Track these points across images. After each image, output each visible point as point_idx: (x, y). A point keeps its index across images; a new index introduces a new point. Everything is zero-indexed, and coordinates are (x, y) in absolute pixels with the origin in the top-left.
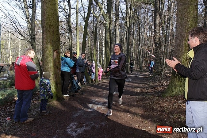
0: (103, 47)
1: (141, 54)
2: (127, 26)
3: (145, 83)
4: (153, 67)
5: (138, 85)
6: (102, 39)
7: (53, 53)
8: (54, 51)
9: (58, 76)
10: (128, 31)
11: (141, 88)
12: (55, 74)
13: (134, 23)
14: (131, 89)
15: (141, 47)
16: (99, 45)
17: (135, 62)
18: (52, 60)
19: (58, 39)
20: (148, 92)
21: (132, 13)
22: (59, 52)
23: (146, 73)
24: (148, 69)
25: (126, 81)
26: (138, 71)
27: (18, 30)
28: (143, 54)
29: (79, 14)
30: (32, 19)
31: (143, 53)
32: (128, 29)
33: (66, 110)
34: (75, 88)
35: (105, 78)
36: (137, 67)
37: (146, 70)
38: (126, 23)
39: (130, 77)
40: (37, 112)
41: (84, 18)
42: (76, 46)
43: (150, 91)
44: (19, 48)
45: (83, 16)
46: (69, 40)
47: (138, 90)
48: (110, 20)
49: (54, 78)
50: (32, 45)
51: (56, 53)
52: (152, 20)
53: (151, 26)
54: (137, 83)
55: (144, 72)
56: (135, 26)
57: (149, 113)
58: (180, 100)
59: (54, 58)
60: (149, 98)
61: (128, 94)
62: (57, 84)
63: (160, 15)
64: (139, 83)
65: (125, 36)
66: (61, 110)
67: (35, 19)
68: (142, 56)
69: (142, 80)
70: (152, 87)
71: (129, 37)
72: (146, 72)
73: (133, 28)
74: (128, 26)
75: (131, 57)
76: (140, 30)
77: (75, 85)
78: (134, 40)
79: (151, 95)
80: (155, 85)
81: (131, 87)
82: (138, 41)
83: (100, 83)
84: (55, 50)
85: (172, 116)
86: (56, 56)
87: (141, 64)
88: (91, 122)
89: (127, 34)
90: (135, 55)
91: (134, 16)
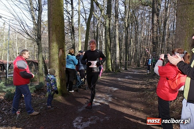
0: (103, 46)
1: (139, 52)
2: (125, 26)
3: (144, 80)
4: (150, 64)
5: (137, 82)
6: (102, 39)
7: (59, 51)
8: (59, 49)
9: (63, 73)
10: (126, 31)
11: (141, 84)
12: (61, 71)
13: (132, 23)
14: (131, 86)
15: (138, 46)
16: (99, 44)
17: (132, 60)
18: (57, 58)
19: (64, 38)
20: (147, 88)
21: (130, 15)
22: (64, 50)
23: (144, 71)
24: (145, 67)
25: (126, 78)
26: (136, 69)
27: (25, 30)
28: (140, 53)
29: (81, 16)
30: (38, 20)
31: (140, 51)
32: (127, 29)
33: (71, 105)
34: (79, 84)
35: (105, 75)
36: (135, 64)
37: (143, 67)
38: (125, 23)
39: (129, 74)
40: (44, 106)
41: (85, 19)
42: (78, 45)
43: (150, 87)
44: (25, 47)
45: (85, 17)
46: (72, 40)
47: (137, 87)
48: (110, 21)
49: (59, 75)
50: (38, 44)
51: (61, 51)
52: (149, 20)
53: (148, 26)
54: (136, 80)
55: (142, 69)
56: (133, 26)
57: (151, 108)
58: (180, 96)
59: (60, 55)
60: (149, 94)
61: (129, 90)
62: (62, 80)
63: (158, 15)
64: (138, 80)
65: (124, 35)
66: (66, 105)
67: (41, 20)
68: (139, 54)
69: (141, 77)
70: (151, 84)
71: (127, 37)
72: (143, 69)
73: (131, 28)
74: (127, 27)
75: (129, 55)
76: (137, 29)
77: (78, 82)
78: (132, 39)
79: (151, 91)
80: (154, 82)
81: (131, 83)
82: (136, 40)
83: (101, 79)
84: (61, 49)
85: (174, 112)
86: (61, 53)
87: (139, 62)
88: (96, 117)
89: (126, 34)
90: (133, 54)
91: (132, 17)
